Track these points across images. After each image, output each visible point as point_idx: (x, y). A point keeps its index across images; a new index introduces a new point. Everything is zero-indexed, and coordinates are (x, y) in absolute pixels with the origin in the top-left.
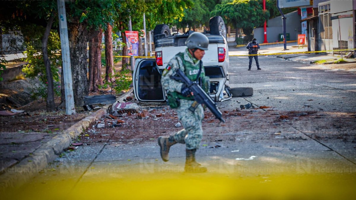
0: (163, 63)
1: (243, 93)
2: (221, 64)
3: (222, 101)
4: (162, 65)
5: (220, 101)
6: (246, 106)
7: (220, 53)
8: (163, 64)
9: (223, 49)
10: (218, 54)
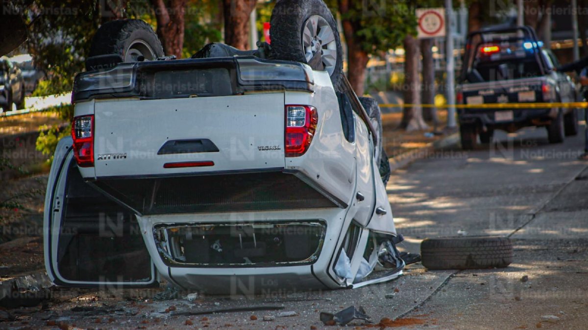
0: (96, 157)
1: (470, 257)
2: (295, 162)
3: (355, 286)
4: (91, 164)
5: (351, 287)
6: (339, 315)
7: (293, 124)
8: (96, 162)
9: (303, 111)
10: (285, 128)
